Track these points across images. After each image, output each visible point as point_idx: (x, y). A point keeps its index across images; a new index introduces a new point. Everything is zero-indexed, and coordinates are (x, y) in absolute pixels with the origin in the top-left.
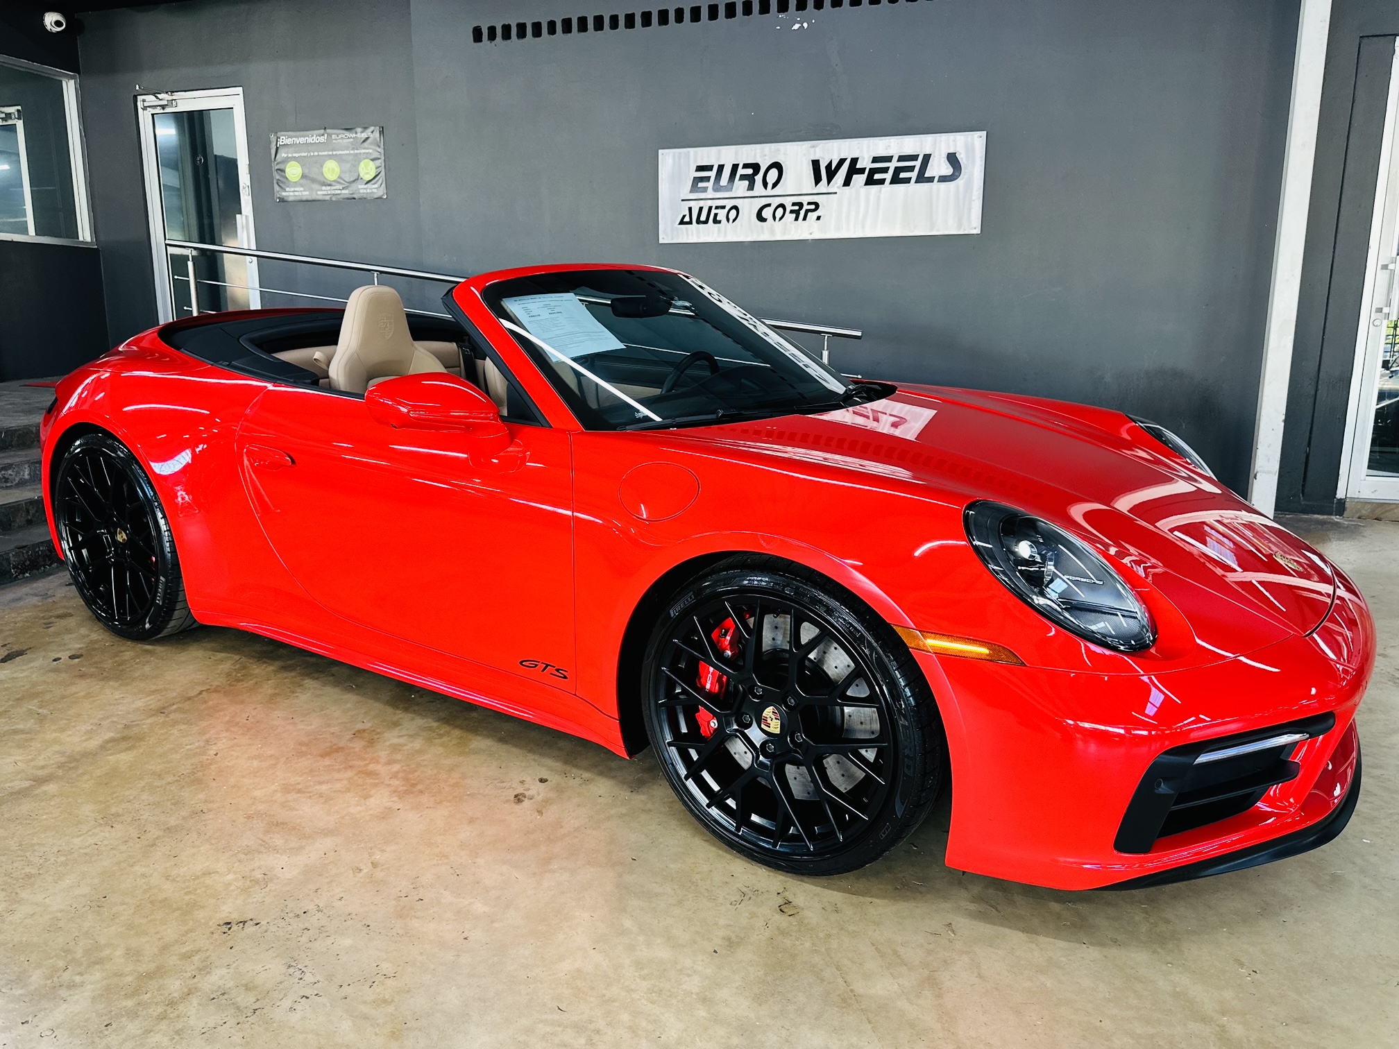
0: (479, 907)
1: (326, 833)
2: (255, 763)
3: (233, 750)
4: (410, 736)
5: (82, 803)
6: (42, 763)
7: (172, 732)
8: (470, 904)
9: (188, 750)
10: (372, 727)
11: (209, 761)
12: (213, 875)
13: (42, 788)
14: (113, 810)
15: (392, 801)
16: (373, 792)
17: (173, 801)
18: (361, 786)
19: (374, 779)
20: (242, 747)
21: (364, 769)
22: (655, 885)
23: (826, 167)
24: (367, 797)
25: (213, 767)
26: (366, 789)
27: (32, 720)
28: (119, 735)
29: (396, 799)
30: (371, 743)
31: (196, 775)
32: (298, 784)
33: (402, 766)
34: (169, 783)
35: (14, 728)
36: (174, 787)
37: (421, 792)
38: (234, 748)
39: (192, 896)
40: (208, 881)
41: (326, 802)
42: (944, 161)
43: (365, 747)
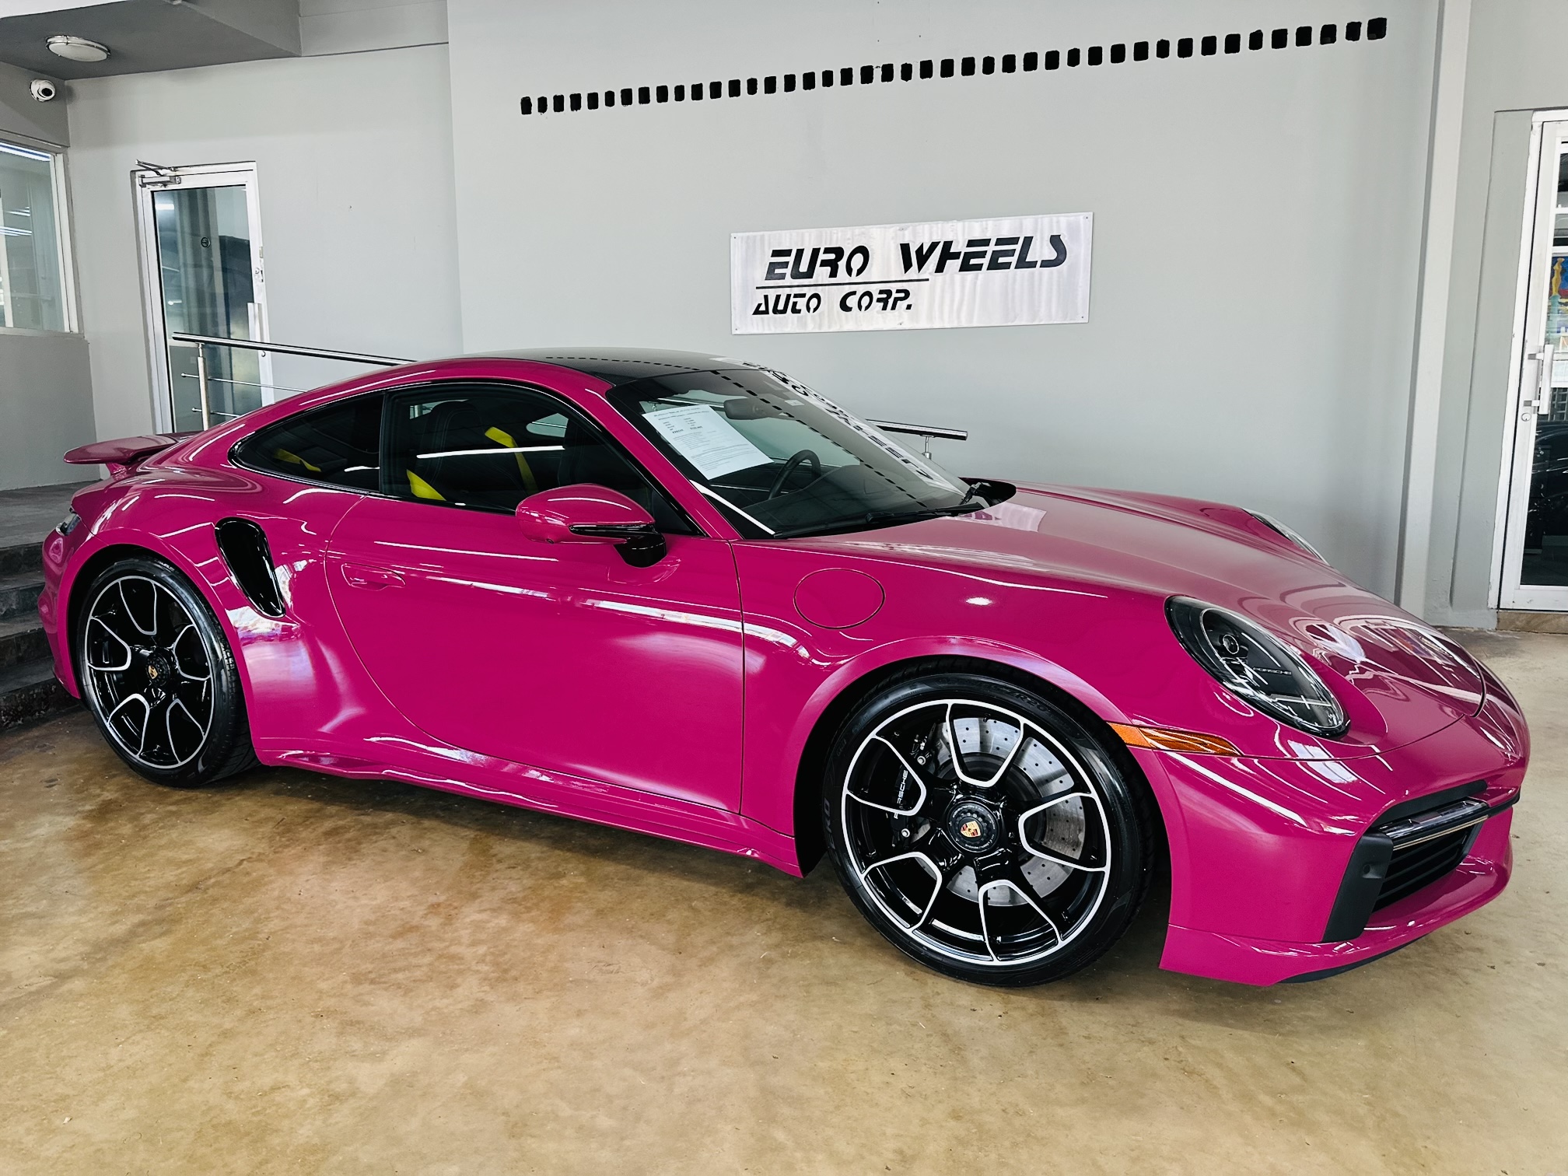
0: (604, 1122)
1: (414, 1032)
2: (317, 948)
3: (288, 933)
4: (493, 910)
5: (117, 1004)
6: (63, 955)
7: (212, 912)
8: (592, 1117)
9: (235, 933)
10: (447, 900)
11: (261, 947)
12: (283, 1089)
13: (66, 986)
14: (154, 1012)
15: (483, 992)
16: (459, 980)
17: (224, 998)
18: (444, 973)
19: (458, 964)
20: (299, 929)
21: (445, 952)
22: (804, 1088)
23: (916, 252)
24: (453, 986)
25: (268, 954)
26: (449, 978)
27: (44, 901)
28: (150, 918)
29: (487, 988)
30: (449, 919)
31: (247, 965)
32: (370, 972)
33: (489, 948)
34: (217, 976)
35: (21, 911)
36: (223, 980)
37: (516, 980)
38: (288, 931)
39: (261, 1117)
40: (278, 1097)
41: (405, 994)
42: (1047, 245)
43: (444, 925)
